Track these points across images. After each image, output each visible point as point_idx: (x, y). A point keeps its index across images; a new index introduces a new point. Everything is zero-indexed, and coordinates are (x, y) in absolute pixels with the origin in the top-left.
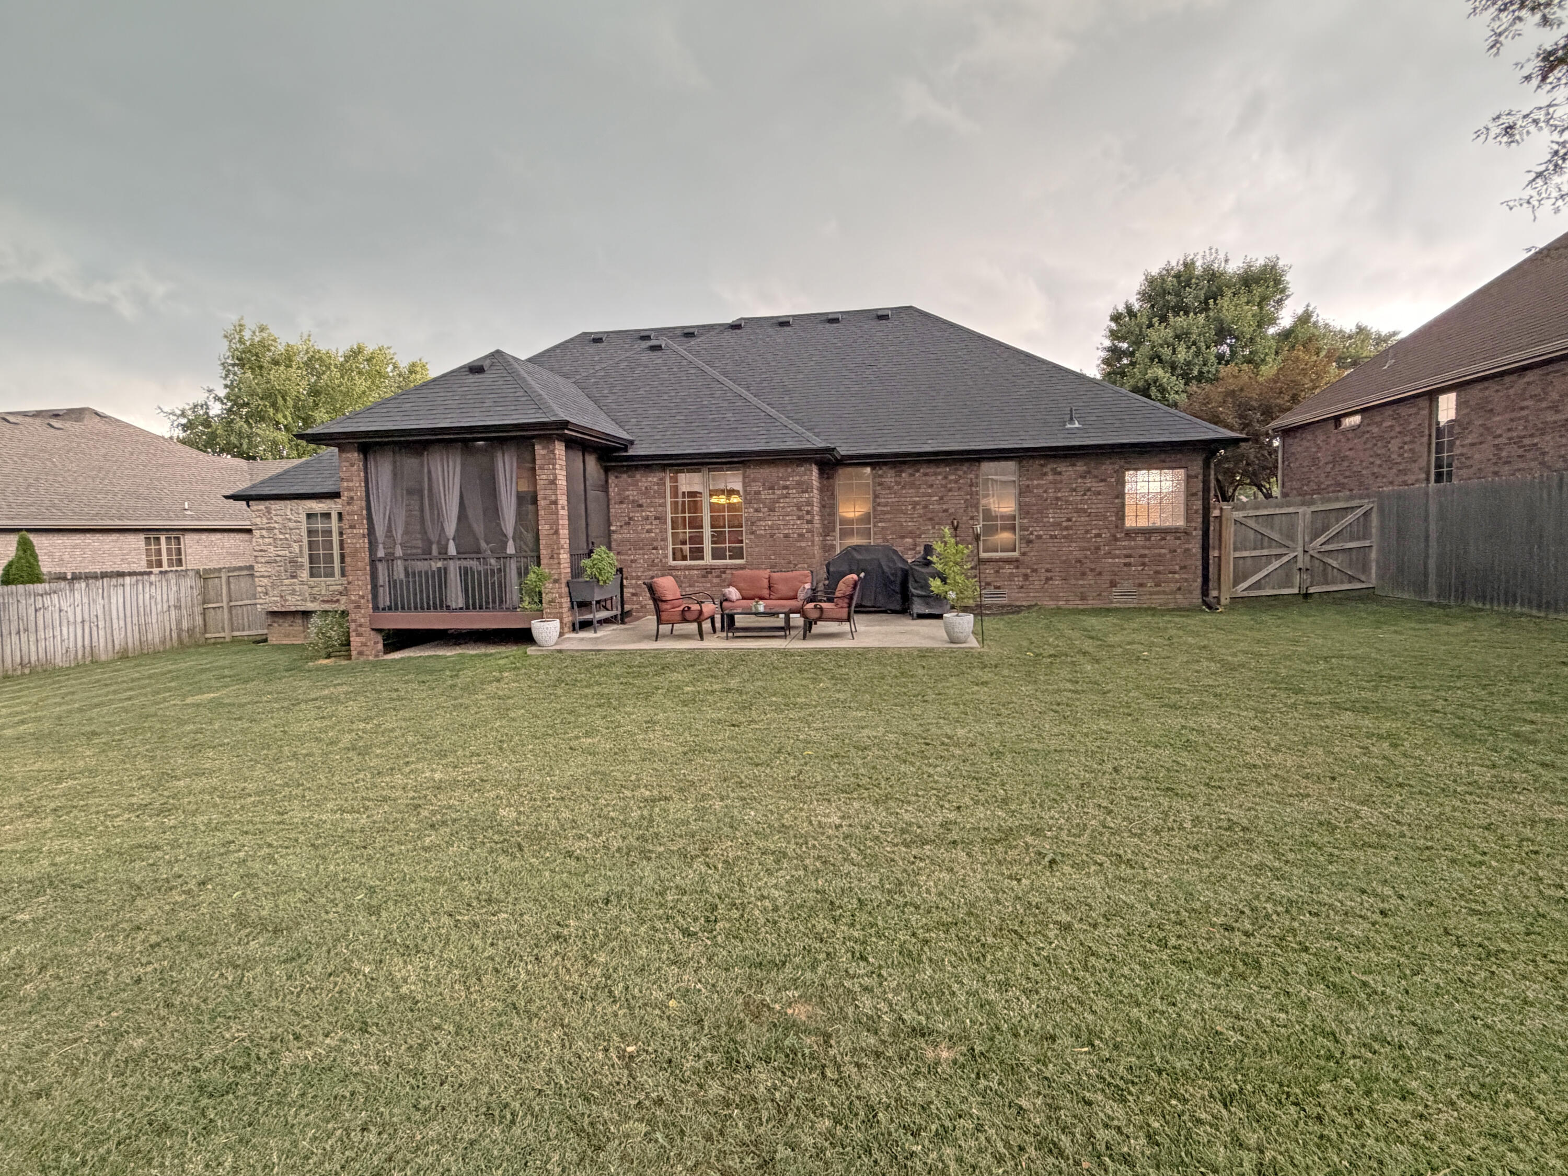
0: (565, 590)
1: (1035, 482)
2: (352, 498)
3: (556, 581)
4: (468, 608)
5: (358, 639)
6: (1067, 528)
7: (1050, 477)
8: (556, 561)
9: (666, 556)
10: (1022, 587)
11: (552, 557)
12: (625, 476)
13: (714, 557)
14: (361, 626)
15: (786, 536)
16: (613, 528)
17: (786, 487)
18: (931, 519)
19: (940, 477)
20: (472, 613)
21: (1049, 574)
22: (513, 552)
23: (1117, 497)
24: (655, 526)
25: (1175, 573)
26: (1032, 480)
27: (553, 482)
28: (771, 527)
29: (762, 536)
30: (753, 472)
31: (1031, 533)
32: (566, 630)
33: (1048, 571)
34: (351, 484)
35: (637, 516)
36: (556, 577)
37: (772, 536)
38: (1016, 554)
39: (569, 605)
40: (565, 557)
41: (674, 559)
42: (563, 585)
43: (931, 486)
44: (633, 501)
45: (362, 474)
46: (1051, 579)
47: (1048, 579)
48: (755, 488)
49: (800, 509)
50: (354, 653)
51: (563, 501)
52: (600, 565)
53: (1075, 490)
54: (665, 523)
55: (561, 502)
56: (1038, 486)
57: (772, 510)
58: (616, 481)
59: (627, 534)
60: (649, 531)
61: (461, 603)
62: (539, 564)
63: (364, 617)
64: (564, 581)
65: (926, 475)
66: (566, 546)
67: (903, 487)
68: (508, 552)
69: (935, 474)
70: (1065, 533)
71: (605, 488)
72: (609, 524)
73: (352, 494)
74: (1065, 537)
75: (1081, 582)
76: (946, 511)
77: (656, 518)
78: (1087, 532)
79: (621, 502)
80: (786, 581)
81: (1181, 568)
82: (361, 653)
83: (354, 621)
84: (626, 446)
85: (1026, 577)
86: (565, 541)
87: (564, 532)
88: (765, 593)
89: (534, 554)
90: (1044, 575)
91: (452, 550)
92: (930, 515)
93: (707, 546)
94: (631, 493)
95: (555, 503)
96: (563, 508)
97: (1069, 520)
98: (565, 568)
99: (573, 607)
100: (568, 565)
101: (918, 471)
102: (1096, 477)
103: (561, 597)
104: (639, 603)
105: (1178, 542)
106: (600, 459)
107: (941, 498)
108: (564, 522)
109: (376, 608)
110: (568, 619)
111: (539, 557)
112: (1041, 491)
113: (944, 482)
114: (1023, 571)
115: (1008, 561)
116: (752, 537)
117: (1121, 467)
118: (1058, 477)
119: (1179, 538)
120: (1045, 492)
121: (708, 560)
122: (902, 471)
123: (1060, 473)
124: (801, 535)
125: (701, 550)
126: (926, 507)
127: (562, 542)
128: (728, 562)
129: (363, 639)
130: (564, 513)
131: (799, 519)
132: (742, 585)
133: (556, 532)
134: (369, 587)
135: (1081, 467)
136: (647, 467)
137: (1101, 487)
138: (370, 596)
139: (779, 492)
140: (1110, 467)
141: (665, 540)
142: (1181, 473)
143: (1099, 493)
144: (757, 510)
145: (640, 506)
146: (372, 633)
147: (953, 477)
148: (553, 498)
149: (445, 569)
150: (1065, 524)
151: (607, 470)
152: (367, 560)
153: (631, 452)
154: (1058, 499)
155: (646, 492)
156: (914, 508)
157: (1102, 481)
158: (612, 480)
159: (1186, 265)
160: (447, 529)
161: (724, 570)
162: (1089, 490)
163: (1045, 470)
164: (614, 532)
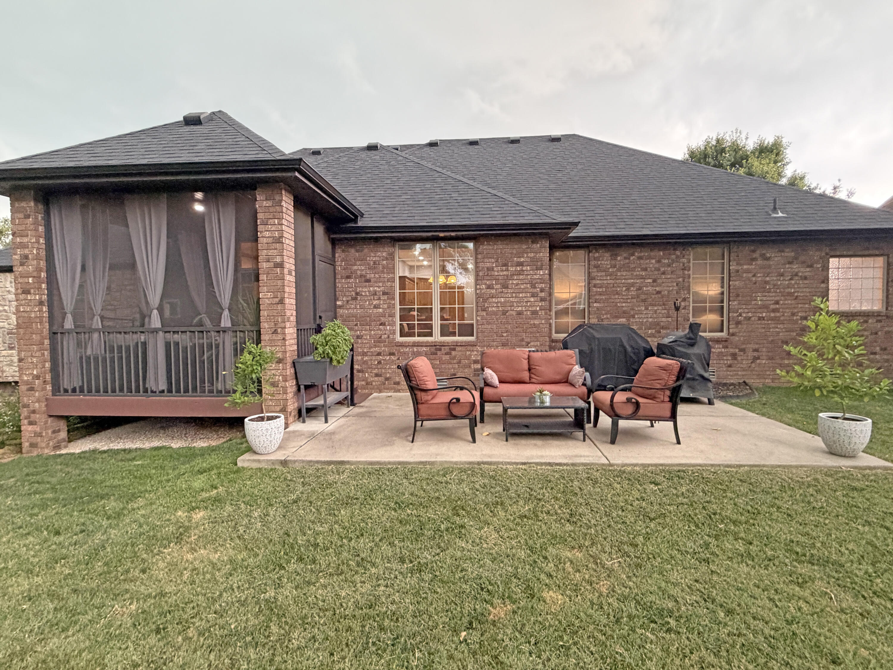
0: (290, 371)
1: (745, 267)
2: (26, 257)
3: (280, 361)
4: (170, 391)
5: (30, 428)
6: (774, 311)
7: (759, 262)
8: (280, 337)
9: (394, 333)
10: (730, 366)
11: (275, 332)
12: (353, 251)
13: (443, 334)
14: (34, 412)
15: (519, 313)
16: (339, 303)
17: (521, 264)
18: (644, 301)
19: (653, 261)
20: (174, 399)
21: (756, 354)
22: (229, 325)
23: (823, 282)
24: (383, 302)
25: (875, 353)
26: (741, 265)
27: (279, 240)
28: (503, 304)
29: (495, 313)
30: (486, 247)
31: (740, 315)
32: (291, 419)
33: (756, 350)
34: (25, 240)
35: (365, 290)
36: (280, 355)
37: (504, 313)
38: (724, 334)
39: (295, 389)
40: (291, 331)
41: (401, 336)
42: (289, 365)
43: (645, 270)
44: (361, 276)
45: (41, 229)
46: (758, 358)
47: (756, 358)
48: (488, 265)
49: (533, 286)
50: (26, 445)
51: (290, 264)
52: (334, 342)
53: (782, 275)
54: (394, 299)
55: (287, 266)
56: (748, 271)
57: (505, 286)
58: (343, 255)
59: (354, 309)
60: (376, 307)
61: (163, 386)
62: (258, 341)
63: (38, 401)
64: (289, 361)
65: (640, 258)
66: (293, 319)
67: (619, 270)
68: (222, 325)
69: (650, 258)
70: (772, 315)
71: (332, 262)
72: (336, 299)
73: (26, 251)
74: (772, 319)
75: (786, 362)
76: (659, 292)
77: (384, 293)
78: (793, 314)
79: (348, 277)
80: (549, 361)
81: (881, 349)
82: (33, 445)
83: (26, 406)
84: (356, 217)
85: (734, 356)
86: (291, 312)
87: (290, 302)
88: (526, 375)
89: (255, 328)
90: (751, 354)
91: (156, 322)
92: (643, 297)
93: (436, 323)
94: (359, 268)
95: (281, 265)
96: (290, 273)
97: (777, 303)
98: (291, 344)
99: (299, 390)
100: (294, 341)
101: (633, 255)
102: (804, 262)
103: (285, 381)
104: (365, 379)
105: (879, 325)
106: (329, 230)
107: (654, 281)
108: (290, 290)
109: (56, 390)
110: (292, 406)
111: (259, 333)
112: (750, 275)
113: (657, 265)
114: (732, 350)
115: (718, 341)
116: (484, 313)
117: (827, 254)
118: (766, 262)
119: (880, 321)
120: (754, 276)
121: (437, 337)
122: (617, 255)
123: (768, 259)
124: (534, 313)
125: (430, 327)
126: (640, 289)
127: (288, 313)
128: (457, 338)
129: (37, 428)
130: (290, 279)
131: (533, 296)
132: (498, 366)
133: (282, 302)
134: (48, 365)
135: (789, 253)
136: (377, 240)
137: (806, 271)
138: (48, 377)
139: (511, 269)
140: (818, 253)
141: (392, 315)
142: (880, 261)
143: (806, 278)
144: (489, 287)
145: (368, 281)
146: (50, 420)
147: (666, 261)
148: (278, 259)
149: (144, 344)
150: (772, 307)
151: (334, 242)
152: (46, 332)
153: (360, 224)
154: (766, 283)
155: (374, 267)
156: (628, 290)
157: (808, 266)
158: (339, 254)
159: (718, 141)
160: (150, 298)
161: (454, 347)
162: (796, 275)
163: (754, 256)
164: (340, 307)
